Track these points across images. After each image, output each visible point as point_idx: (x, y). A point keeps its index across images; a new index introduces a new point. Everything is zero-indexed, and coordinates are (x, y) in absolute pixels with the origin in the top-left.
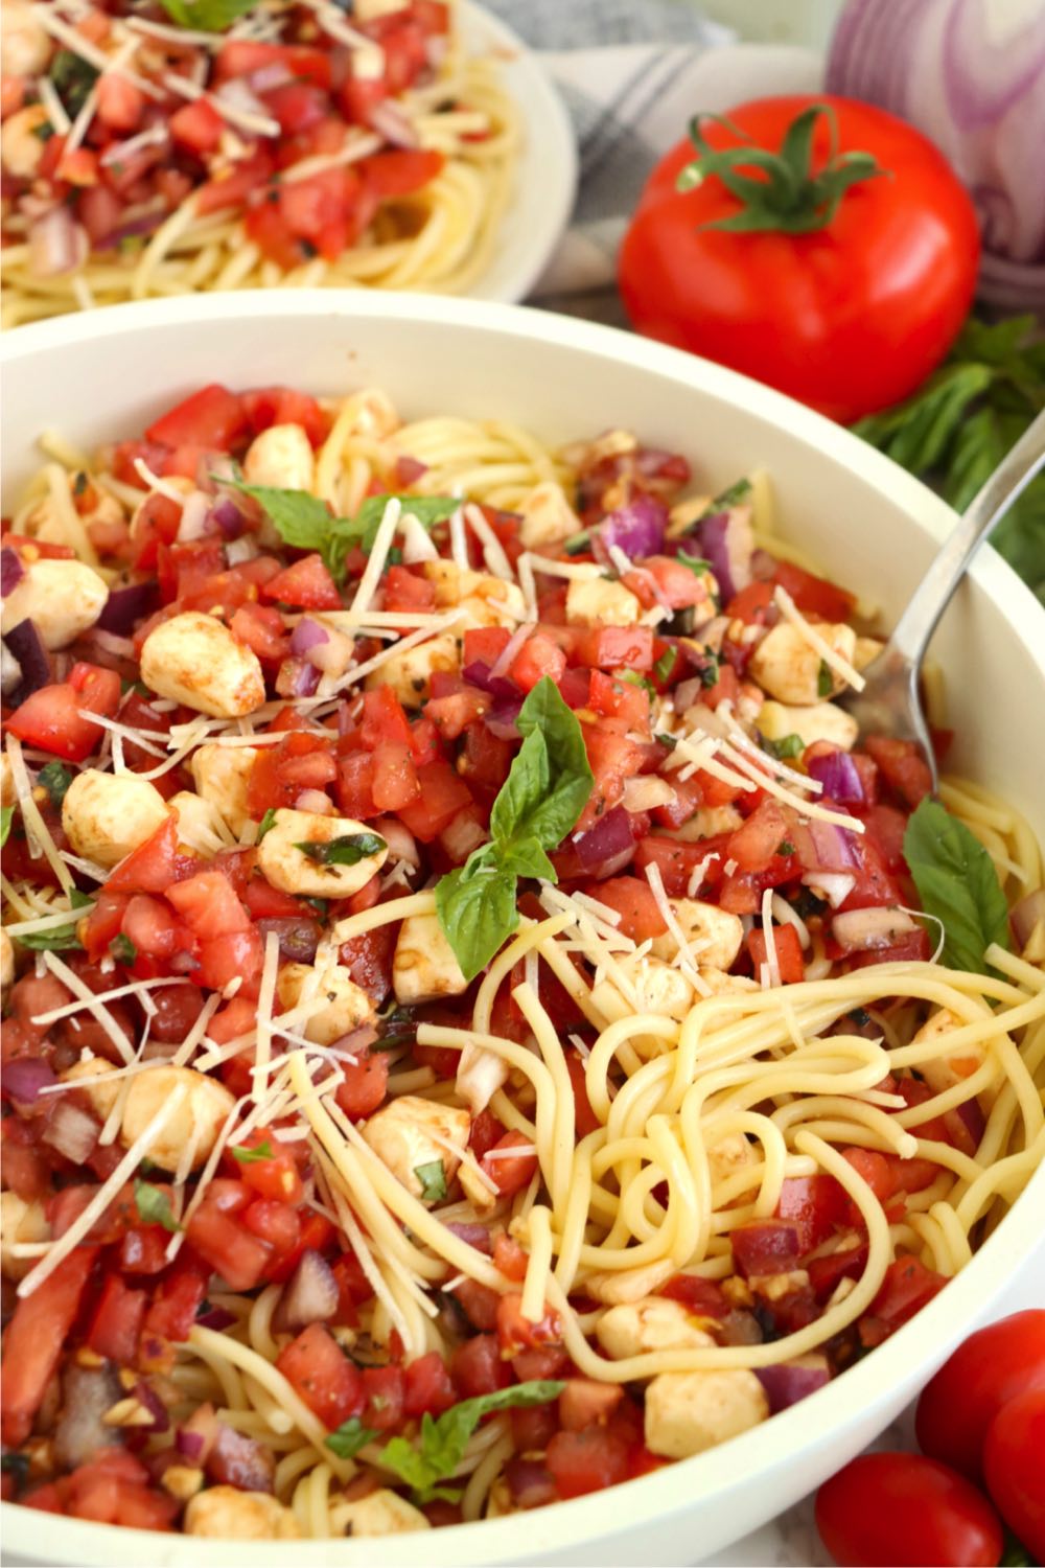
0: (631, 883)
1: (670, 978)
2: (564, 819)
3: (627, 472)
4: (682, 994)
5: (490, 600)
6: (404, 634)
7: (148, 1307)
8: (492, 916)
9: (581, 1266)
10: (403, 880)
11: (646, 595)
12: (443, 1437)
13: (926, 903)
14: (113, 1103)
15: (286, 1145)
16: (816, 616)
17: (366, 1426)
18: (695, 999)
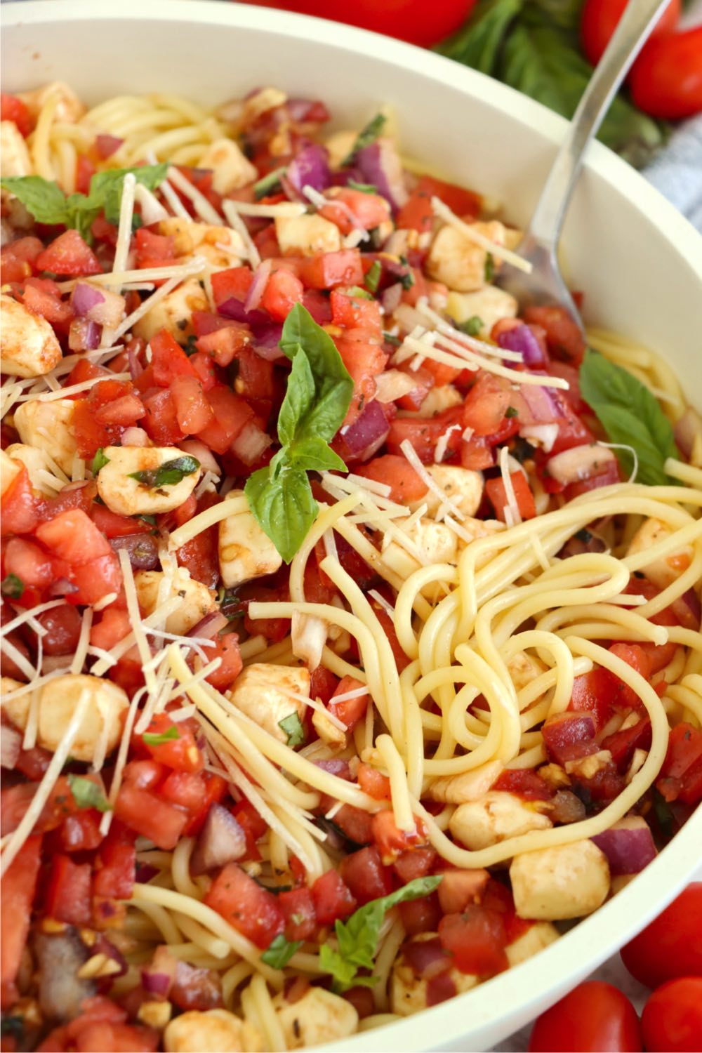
0: (391, 460)
1: (439, 532)
2: (335, 418)
3: (284, 121)
4: (449, 543)
5: (218, 245)
6: (158, 285)
7: (94, 875)
8: (295, 506)
9: (425, 777)
10: (212, 488)
11: (344, 222)
12: (355, 936)
13: (612, 435)
14: (27, 713)
15: (181, 724)
16: (469, 217)
17: (289, 938)
18: (460, 546)
